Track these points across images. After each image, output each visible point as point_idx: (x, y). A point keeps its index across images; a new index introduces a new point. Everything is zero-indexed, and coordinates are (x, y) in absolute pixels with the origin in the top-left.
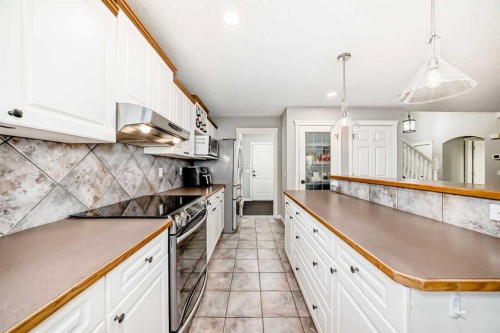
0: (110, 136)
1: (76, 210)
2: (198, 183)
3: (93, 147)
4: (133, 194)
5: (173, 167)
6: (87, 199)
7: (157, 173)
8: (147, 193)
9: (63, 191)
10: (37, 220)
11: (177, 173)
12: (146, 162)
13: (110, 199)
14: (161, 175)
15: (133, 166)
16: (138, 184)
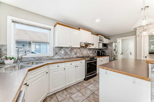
0: (79, 47)
1: (77, 56)
2: (100, 55)
3: (79, 48)
4: (85, 55)
5: (94, 51)
6: (78, 55)
7: (90, 52)
8: (88, 55)
9: (76, 54)
10: (74, 57)
11: (95, 52)
12: (87, 50)
13: (81, 56)
14: (91, 52)
15: (85, 51)
16: (86, 54)
